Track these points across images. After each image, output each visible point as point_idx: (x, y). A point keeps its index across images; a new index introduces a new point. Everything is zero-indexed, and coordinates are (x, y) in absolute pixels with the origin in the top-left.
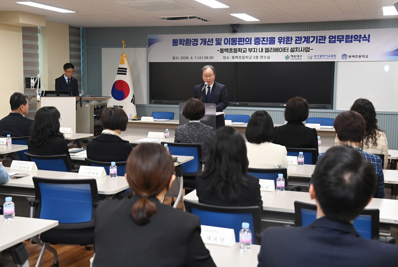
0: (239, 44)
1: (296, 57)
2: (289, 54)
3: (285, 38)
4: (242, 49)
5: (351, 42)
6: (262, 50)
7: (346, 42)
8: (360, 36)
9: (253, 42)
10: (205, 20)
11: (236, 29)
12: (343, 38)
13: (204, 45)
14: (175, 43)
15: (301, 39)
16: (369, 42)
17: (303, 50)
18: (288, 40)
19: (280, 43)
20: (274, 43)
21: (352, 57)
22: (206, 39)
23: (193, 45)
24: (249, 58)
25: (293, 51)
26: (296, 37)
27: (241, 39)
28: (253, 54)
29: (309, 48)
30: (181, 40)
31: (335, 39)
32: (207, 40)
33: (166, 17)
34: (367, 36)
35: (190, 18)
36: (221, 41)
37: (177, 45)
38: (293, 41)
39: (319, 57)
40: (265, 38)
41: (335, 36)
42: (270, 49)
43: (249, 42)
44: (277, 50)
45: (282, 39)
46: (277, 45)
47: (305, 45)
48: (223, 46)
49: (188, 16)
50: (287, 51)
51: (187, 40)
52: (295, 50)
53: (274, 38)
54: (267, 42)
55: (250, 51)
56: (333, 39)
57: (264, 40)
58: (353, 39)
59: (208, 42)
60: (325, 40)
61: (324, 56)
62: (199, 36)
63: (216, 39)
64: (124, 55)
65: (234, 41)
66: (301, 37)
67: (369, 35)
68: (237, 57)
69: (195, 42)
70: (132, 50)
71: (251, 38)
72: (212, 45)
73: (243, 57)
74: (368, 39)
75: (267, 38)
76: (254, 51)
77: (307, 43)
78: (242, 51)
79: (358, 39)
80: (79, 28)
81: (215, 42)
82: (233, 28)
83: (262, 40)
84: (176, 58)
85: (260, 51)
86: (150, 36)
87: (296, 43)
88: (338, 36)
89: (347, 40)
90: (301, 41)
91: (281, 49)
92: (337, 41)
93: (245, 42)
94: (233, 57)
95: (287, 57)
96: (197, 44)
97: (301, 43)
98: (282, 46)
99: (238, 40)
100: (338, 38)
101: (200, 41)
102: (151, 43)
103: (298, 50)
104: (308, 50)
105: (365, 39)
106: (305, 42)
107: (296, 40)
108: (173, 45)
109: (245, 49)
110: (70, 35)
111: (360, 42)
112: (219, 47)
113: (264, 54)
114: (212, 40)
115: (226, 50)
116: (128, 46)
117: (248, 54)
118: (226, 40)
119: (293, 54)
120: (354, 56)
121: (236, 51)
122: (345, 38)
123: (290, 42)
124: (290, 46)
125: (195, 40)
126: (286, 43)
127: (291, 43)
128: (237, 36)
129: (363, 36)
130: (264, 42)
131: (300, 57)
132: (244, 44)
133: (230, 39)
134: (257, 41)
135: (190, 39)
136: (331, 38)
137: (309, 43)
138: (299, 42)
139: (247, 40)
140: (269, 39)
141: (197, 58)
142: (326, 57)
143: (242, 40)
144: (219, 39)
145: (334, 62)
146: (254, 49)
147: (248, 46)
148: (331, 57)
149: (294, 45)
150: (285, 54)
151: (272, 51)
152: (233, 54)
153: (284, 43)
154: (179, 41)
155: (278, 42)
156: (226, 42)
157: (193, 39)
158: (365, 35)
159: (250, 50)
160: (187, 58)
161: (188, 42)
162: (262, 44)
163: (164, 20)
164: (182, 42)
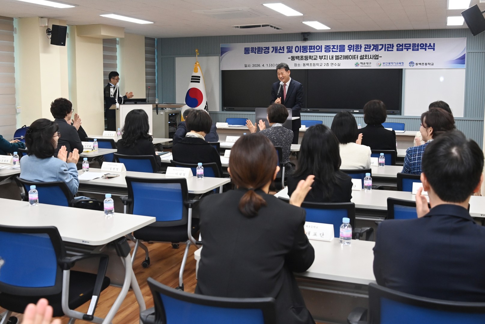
0: (310, 52)
1: (365, 64)
2: (359, 61)
3: (355, 45)
4: (312, 57)
5: (418, 50)
6: (332, 57)
7: (413, 50)
8: (426, 44)
9: (323, 50)
10: (277, 29)
11: (306, 37)
12: (410, 46)
13: (275, 53)
14: (247, 51)
15: (370, 47)
16: (434, 50)
17: (372, 57)
18: (358, 48)
19: (350, 51)
20: (344, 51)
21: (418, 65)
22: (277, 47)
23: (264, 53)
24: (319, 65)
25: (363, 59)
26: (365, 45)
27: (312, 46)
28: (323, 61)
29: (378, 56)
30: (252, 48)
31: (403, 47)
32: (279, 48)
33: (239, 26)
34: (432, 45)
35: (263, 26)
36: (292, 48)
37: (249, 53)
38: (363, 49)
39: (388, 64)
40: (335, 46)
41: (403, 44)
42: (340, 56)
43: (320, 50)
44: (346, 57)
45: (351, 47)
46: (347, 53)
47: (374, 53)
48: (295, 54)
49: (261, 24)
50: (357, 58)
51: (259, 48)
52: (365, 57)
53: (344, 46)
54: (337, 49)
55: (321, 59)
56: (401, 47)
57: (334, 48)
58: (420, 47)
59: (279, 50)
60: (393, 48)
61: (392, 63)
62: (271, 45)
63: (287, 47)
64: (198, 63)
65: (305, 49)
66: (370, 45)
67: (434, 44)
68: (308, 64)
69: (267, 50)
70: (204, 58)
71: (321, 46)
72: (284, 52)
73: (314, 65)
74: (433, 47)
75: (337, 46)
76: (325, 59)
77: (376, 51)
78: (313, 59)
79: (424, 47)
80: (154, 39)
81: (286, 50)
82: (304, 36)
83: (332, 47)
84: (247, 66)
85: (331, 58)
86: (222, 45)
87: (365, 51)
88: (405, 44)
89: (414, 48)
90: (370, 49)
91: (350, 56)
92: (405, 49)
93: (316, 50)
94: (304, 65)
95: (357, 65)
96: (269, 52)
97: (370, 51)
98: (352, 53)
99: (309, 48)
100: (405, 46)
101: (271, 50)
102: (223, 51)
103: (367, 57)
104: (377, 57)
105: (430, 47)
106: (374, 50)
107: (365, 48)
108: (245, 53)
109: (316, 57)
110: (146, 46)
111: (426, 50)
112: (290, 55)
113: (334, 61)
114: (283, 48)
115: (297, 58)
116: (201, 55)
117: (319, 61)
118: (297, 48)
119: (362, 61)
120: (420, 64)
121: (306, 58)
122: (411, 46)
123: (359, 50)
124: (359, 54)
125: (266, 48)
126: (356, 51)
127: (361, 51)
128: (308, 43)
129: (428, 45)
130: (334, 50)
131: (369, 65)
132: (314, 52)
133: (300, 46)
134: (328, 49)
135: (262, 47)
136: (399, 46)
137: (378, 51)
138: (368, 50)
139: (318, 48)
140: (339, 47)
141: (268, 65)
142: (394, 64)
143: (313, 48)
144: (290, 47)
145: (402, 69)
146: (325, 56)
147: (318, 54)
148: (399, 65)
149: (363, 53)
150: (355, 61)
151: (342, 58)
152: (304, 62)
153: (353, 51)
154: (250, 50)
155: (348, 49)
156: (297, 50)
157: (264, 48)
158: (430, 44)
159: (321, 57)
160: (259, 65)
161: (259, 50)
162: (333, 51)
163: (237, 28)
164: (253, 50)
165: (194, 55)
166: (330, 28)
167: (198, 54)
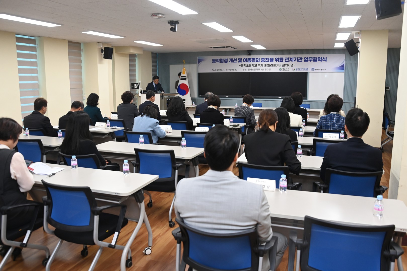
0: (252, 62)
1: (286, 69)
2: (282, 67)
3: (279, 58)
4: (254, 65)
5: (317, 61)
6: (266, 65)
7: (314, 61)
8: (321, 58)
9: (260, 60)
10: (234, 48)
11: (250, 53)
12: (312, 59)
13: (231, 62)
14: (214, 61)
15: (289, 59)
16: (326, 61)
17: (289, 65)
18: (281, 60)
19: (276, 61)
20: (273, 61)
21: (317, 70)
22: (232, 59)
23: (225, 62)
24: (258, 70)
25: (284, 66)
26: (285, 58)
27: (253, 59)
28: (260, 67)
29: (293, 64)
30: (217, 59)
31: (308, 59)
32: (233, 60)
33: (212, 47)
34: (325, 58)
35: (227, 47)
36: (241, 60)
37: (215, 62)
38: (284, 60)
39: (299, 69)
40: (267, 58)
41: (308, 58)
42: (270, 65)
43: (258, 61)
44: (274, 65)
45: (277, 59)
46: (274, 62)
47: (291, 62)
48: (243, 63)
49: (226, 46)
50: (280, 66)
51: (221, 59)
52: (285, 65)
53: (273, 58)
54: (269, 60)
55: (259, 66)
56: (307, 60)
57: (267, 60)
58: (318, 60)
59: (233, 61)
60: (302, 60)
61: (301, 69)
62: (229, 57)
63: (239, 59)
65: (249, 60)
66: (288, 58)
67: (326, 58)
68: (251, 69)
69: (226, 61)
71: (259, 58)
72: (236, 62)
73: (255, 70)
74: (325, 60)
75: (269, 58)
76: (261, 66)
77: (292, 61)
78: (254, 66)
79: (320, 60)
80: (156, 54)
81: (238, 61)
82: (249, 52)
83: (266, 59)
84: (214, 70)
85: (265, 66)
87: (285, 61)
88: (309, 58)
90: (288, 60)
91: (277, 65)
92: (309, 60)
93: (256, 61)
94: (249, 70)
95: (281, 70)
96: (227, 62)
97: (288, 61)
98: (278, 63)
99: (251, 59)
100: (309, 59)
101: (229, 60)
102: (199, 61)
103: (287, 65)
104: (293, 65)
105: (324, 60)
106: (291, 61)
107: (286, 60)
108: (213, 62)
109: (256, 65)
111: (321, 61)
112: (240, 64)
113: (267, 67)
114: (236, 59)
115: (245, 65)
117: (257, 67)
118: (244, 60)
119: (284, 67)
120: (318, 69)
121: (250, 66)
122: (313, 59)
123: (282, 61)
124: (282, 63)
125: (226, 59)
126: (280, 61)
127: (283, 61)
128: (251, 57)
129: (323, 58)
130: (267, 61)
131: (288, 70)
132: (255, 62)
133: (247, 59)
134: (263, 60)
135: (223, 59)
136: (305, 58)
137: (293, 61)
138: (287, 61)
139: (257, 59)
140: (270, 59)
141: (227, 70)
142: (303, 69)
143: (254, 59)
144: (240, 59)
145: (307, 73)
146: (261, 64)
147: (257, 63)
148: (305, 70)
149: (284, 62)
150: (279, 68)
151: (272, 66)
152: (249, 68)
153: (278, 61)
154: (216, 60)
155: (275, 60)
156: (244, 61)
157: (224, 59)
158: (324, 58)
159: (259, 65)
160: (221, 70)
161: (222, 61)
162: (266, 62)
163: (211, 48)
164: (218, 61)
165: (182, 63)
166: (265, 48)
167: (185, 63)
